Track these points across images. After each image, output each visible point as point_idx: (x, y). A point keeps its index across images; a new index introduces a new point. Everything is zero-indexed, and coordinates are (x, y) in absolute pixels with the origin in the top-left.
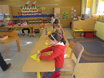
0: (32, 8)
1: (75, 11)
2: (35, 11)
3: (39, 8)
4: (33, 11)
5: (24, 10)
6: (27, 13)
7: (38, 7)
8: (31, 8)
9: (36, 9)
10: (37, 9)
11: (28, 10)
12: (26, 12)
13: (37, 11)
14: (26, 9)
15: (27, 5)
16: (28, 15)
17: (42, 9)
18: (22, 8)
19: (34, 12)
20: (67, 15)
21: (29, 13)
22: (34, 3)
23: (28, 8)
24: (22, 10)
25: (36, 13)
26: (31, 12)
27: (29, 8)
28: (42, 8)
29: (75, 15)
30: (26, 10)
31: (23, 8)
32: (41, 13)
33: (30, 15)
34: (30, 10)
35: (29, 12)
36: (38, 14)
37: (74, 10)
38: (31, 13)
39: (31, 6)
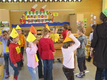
0: (41, 13)
1: (95, 17)
2: (44, 18)
3: (50, 14)
4: (42, 17)
5: (28, 17)
6: (32, 21)
7: (48, 12)
8: (39, 14)
9: (46, 15)
10: (48, 16)
11: (34, 17)
12: (32, 19)
13: (47, 18)
14: (32, 14)
15: (33, 10)
16: (35, 23)
17: (54, 15)
18: (26, 13)
19: (42, 20)
20: (86, 23)
21: (36, 21)
22: (43, 8)
23: (35, 14)
24: (26, 16)
25: (46, 20)
26: (39, 19)
27: (37, 13)
28: (54, 13)
29: (95, 22)
30: (32, 16)
31: (28, 14)
32: (52, 21)
33: (37, 23)
34: (37, 16)
35: (36, 19)
36: (48, 22)
37: (93, 17)
38: (39, 21)
39: (39, 11)
